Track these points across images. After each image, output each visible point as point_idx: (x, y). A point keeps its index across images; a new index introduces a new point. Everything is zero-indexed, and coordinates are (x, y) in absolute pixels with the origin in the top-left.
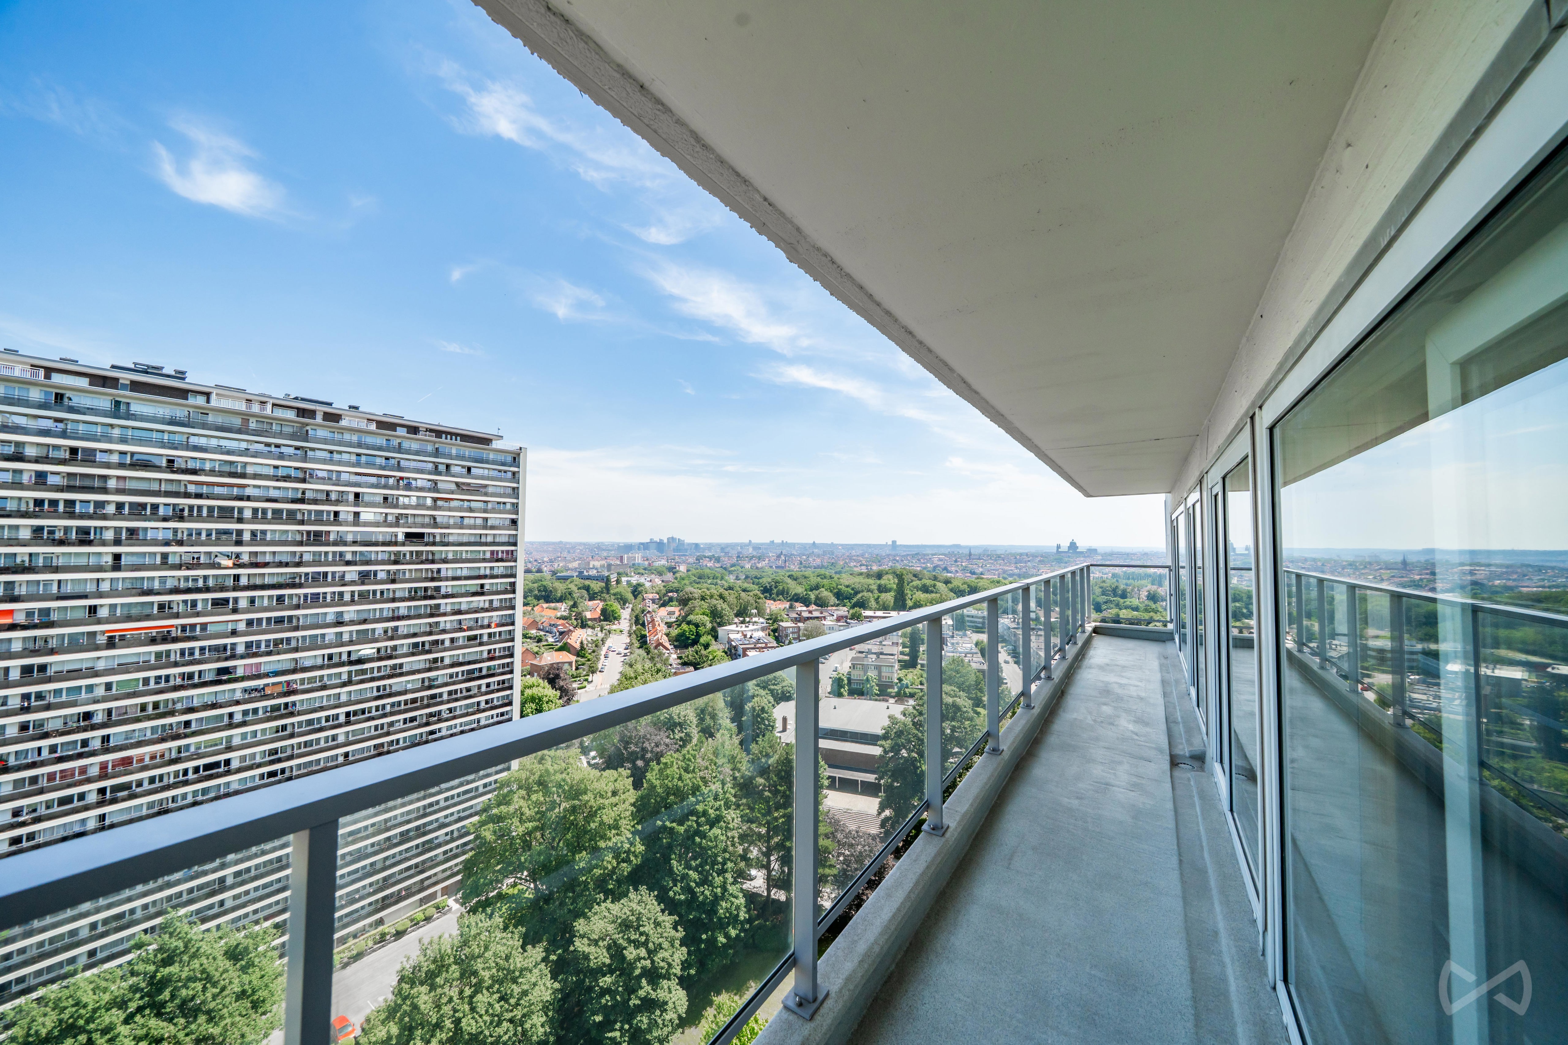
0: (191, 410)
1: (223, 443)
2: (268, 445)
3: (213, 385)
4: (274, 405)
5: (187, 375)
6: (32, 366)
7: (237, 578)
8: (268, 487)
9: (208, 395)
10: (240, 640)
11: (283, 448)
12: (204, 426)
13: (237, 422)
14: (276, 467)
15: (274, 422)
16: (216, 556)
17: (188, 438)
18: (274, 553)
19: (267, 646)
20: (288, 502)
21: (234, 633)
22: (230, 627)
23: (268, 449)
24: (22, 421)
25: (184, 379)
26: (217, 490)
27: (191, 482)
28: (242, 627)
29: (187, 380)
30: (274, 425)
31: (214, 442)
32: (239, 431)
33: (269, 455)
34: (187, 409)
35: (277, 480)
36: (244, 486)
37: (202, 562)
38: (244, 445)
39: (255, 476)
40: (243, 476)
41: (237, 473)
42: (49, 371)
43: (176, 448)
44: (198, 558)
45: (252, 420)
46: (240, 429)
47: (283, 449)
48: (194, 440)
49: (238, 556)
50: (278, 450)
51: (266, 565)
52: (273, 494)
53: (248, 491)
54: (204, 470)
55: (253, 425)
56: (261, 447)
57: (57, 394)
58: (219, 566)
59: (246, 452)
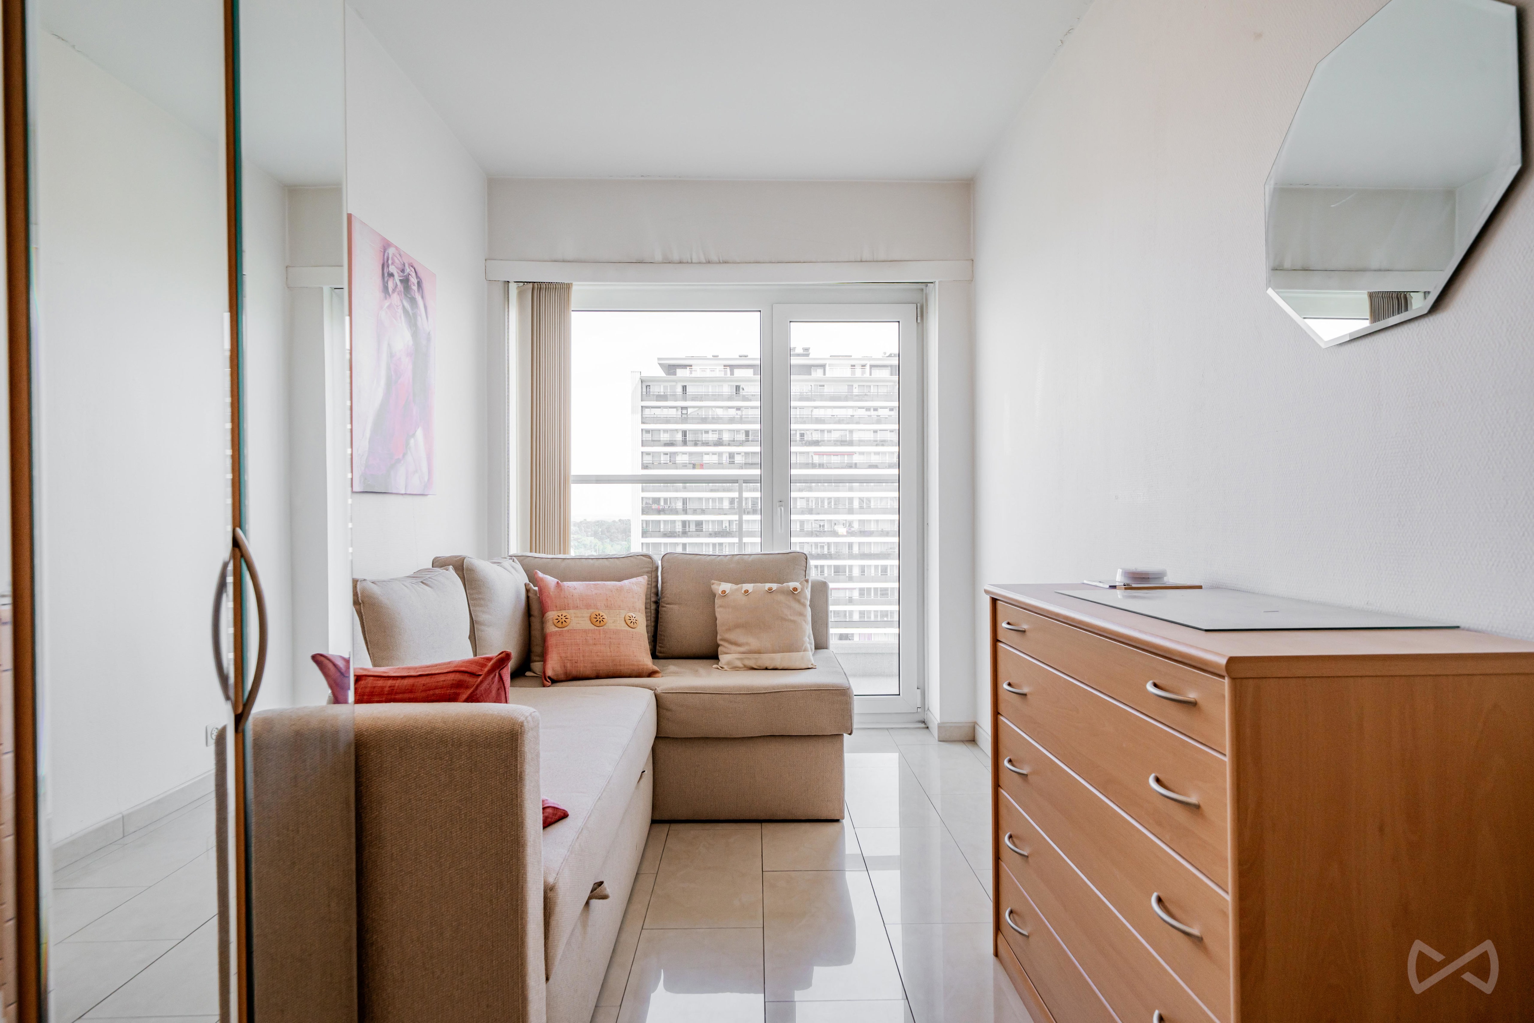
0: (813, 384)
1: (836, 412)
2: (868, 409)
3: (828, 356)
4: (871, 366)
5: (810, 351)
6: (725, 366)
7: (850, 545)
8: (869, 453)
9: (823, 366)
10: (856, 608)
11: (880, 410)
12: (822, 398)
13: (843, 389)
14: (875, 432)
15: (872, 384)
16: (835, 524)
17: (812, 411)
18: (877, 521)
19: (876, 616)
20: (886, 468)
21: (851, 601)
22: (848, 594)
23: (868, 413)
24: (720, 412)
25: (808, 355)
26: (835, 459)
27: (816, 453)
28: (856, 595)
29: (811, 356)
30: (872, 387)
31: (829, 412)
32: (846, 399)
33: (869, 421)
34: (810, 384)
35: (877, 445)
36: (851, 454)
37: (826, 530)
38: (850, 412)
39: (861, 443)
40: (851, 443)
41: (846, 441)
42: (732, 367)
43: (804, 423)
44: (823, 526)
45: (856, 385)
46: (846, 396)
47: (881, 412)
48: (817, 413)
49: (850, 524)
50: (876, 413)
51: (870, 534)
52: (875, 459)
53: (856, 459)
54: (824, 441)
55: (856, 391)
56: (862, 412)
57: (736, 386)
58: (835, 534)
59: (851, 420)
